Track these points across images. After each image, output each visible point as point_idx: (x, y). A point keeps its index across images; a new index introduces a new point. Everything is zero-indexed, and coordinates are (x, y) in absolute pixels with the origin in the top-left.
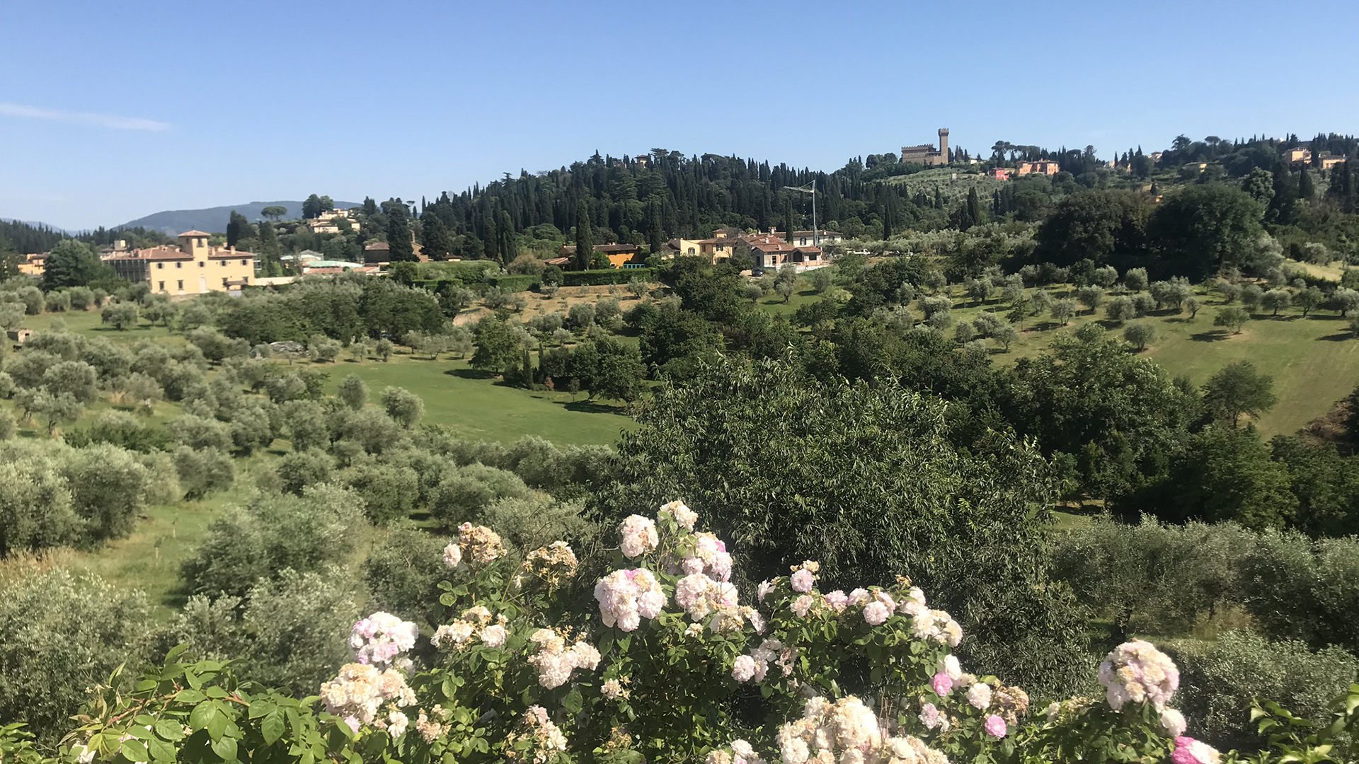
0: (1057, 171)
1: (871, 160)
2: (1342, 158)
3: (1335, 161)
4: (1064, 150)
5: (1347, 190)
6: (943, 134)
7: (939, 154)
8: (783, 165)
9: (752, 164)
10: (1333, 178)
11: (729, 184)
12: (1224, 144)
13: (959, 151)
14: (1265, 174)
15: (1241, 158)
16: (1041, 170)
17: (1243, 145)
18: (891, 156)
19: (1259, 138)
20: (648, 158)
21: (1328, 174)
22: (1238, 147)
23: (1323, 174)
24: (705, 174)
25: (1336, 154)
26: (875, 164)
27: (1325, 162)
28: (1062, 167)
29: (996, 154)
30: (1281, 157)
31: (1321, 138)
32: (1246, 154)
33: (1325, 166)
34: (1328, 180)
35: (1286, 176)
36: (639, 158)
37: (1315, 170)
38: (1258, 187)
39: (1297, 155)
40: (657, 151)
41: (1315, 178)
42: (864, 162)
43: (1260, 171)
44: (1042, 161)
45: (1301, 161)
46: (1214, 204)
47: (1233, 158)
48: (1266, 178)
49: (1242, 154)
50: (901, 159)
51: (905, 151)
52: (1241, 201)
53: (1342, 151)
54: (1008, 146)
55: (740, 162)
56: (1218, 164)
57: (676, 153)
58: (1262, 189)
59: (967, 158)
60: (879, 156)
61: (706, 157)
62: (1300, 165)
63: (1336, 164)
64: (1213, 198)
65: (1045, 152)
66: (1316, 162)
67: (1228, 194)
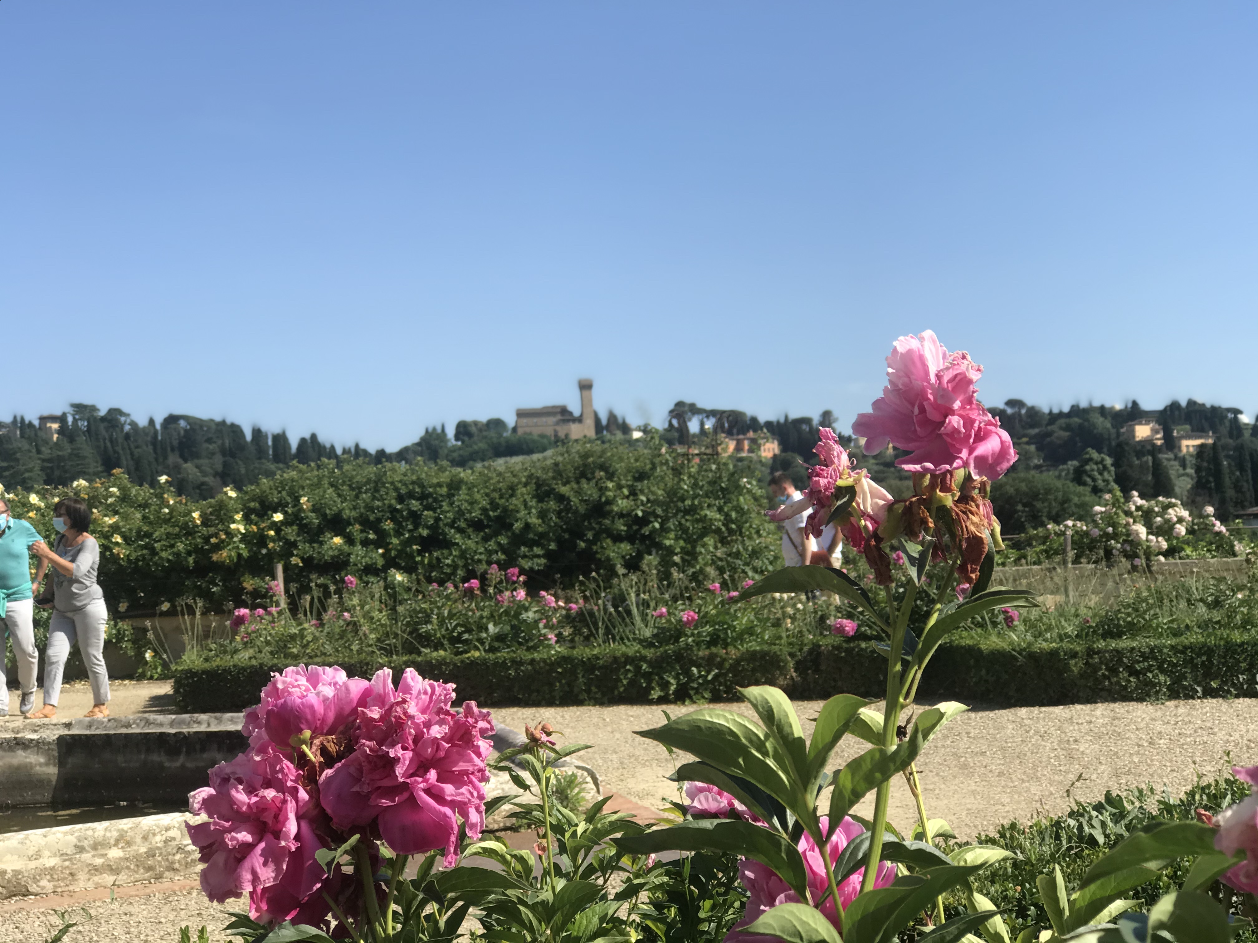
0: (777, 451)
1: (463, 429)
2: (1208, 437)
3: (1198, 442)
4: (786, 417)
5: (1219, 487)
6: (585, 386)
7: (579, 420)
8: (314, 437)
9: (257, 433)
10: (1198, 469)
11: (219, 467)
12: (1033, 412)
13: (612, 417)
14: (1103, 460)
15: (1060, 435)
16: (751, 451)
17: (1061, 415)
18: (497, 424)
19: (1084, 404)
20: (62, 419)
21: (1190, 461)
22: (1054, 417)
23: (1183, 463)
24: (173, 450)
25: (1198, 431)
26: (470, 435)
27: (1185, 443)
28: (785, 446)
29: (675, 422)
30: (1118, 434)
31: (1174, 406)
32: (1068, 428)
33: (1184, 450)
34: (1190, 471)
35: (1131, 466)
36: (44, 419)
37: (1171, 455)
38: (1094, 480)
39: (1142, 431)
40: (79, 408)
41: (1173, 469)
42: (451, 432)
43: (1095, 455)
44: (751, 434)
45: (1148, 442)
46: (1039, 505)
47: (1049, 434)
48: (1105, 468)
49: (1061, 428)
50: (515, 429)
51: (521, 414)
52: (1076, 500)
53: (1206, 425)
54: (694, 409)
55: (235, 430)
56: (1028, 443)
57: (115, 413)
58: (1100, 483)
59: (625, 429)
60: (476, 423)
61: (171, 420)
62: (1147, 447)
63: (1202, 446)
64: (1035, 496)
65: (754, 420)
66: (1171, 443)
67: (1057, 490)
